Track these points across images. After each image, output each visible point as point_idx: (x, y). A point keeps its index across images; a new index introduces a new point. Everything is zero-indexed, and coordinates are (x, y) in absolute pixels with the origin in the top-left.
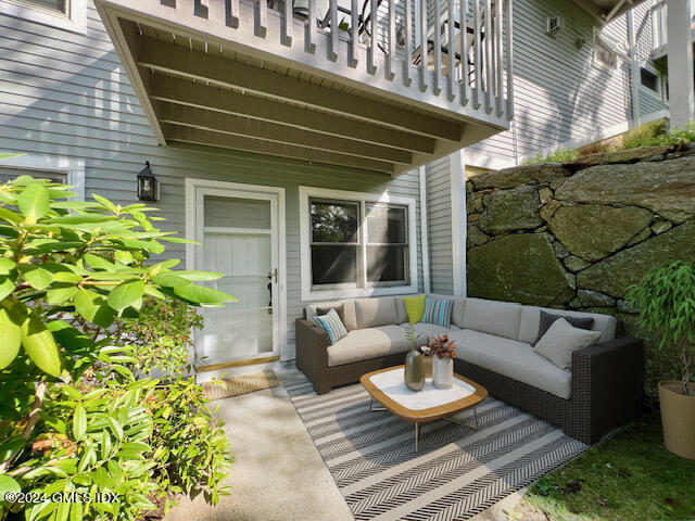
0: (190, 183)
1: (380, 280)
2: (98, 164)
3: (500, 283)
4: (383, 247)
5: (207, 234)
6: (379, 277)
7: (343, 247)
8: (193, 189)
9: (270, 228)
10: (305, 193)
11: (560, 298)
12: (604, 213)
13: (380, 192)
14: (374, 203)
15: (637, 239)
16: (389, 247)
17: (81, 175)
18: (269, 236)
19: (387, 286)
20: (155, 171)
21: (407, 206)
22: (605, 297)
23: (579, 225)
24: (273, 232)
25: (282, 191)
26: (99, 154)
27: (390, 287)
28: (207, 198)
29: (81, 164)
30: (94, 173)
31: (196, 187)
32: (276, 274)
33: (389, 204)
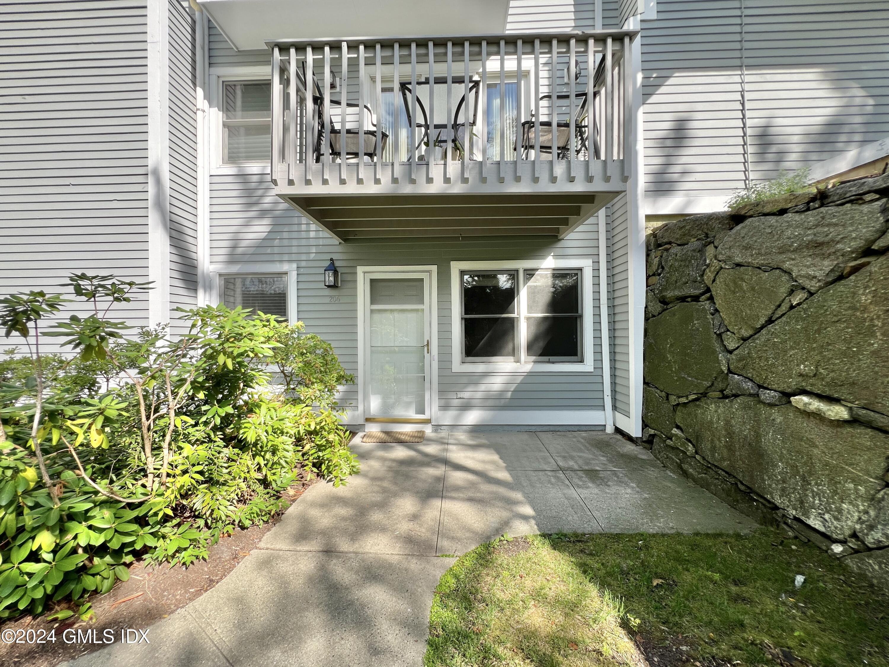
0: (360, 270)
1: (541, 355)
2: (303, 264)
3: (669, 362)
4: (545, 319)
5: (372, 311)
6: (540, 352)
7: (498, 319)
8: (362, 274)
9: (423, 303)
10: (456, 267)
11: (715, 384)
12: (754, 278)
13: (543, 257)
14: (537, 270)
15: (779, 312)
16: (554, 318)
17: (294, 274)
18: (423, 310)
19: (549, 362)
20: (337, 264)
21: (581, 269)
22: (750, 384)
23: (734, 292)
24: (426, 306)
25: (434, 268)
26: (304, 257)
27: (553, 363)
28: (372, 281)
29: (294, 265)
30: (302, 271)
31: (364, 273)
32: (428, 345)
33: (554, 269)
